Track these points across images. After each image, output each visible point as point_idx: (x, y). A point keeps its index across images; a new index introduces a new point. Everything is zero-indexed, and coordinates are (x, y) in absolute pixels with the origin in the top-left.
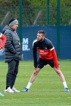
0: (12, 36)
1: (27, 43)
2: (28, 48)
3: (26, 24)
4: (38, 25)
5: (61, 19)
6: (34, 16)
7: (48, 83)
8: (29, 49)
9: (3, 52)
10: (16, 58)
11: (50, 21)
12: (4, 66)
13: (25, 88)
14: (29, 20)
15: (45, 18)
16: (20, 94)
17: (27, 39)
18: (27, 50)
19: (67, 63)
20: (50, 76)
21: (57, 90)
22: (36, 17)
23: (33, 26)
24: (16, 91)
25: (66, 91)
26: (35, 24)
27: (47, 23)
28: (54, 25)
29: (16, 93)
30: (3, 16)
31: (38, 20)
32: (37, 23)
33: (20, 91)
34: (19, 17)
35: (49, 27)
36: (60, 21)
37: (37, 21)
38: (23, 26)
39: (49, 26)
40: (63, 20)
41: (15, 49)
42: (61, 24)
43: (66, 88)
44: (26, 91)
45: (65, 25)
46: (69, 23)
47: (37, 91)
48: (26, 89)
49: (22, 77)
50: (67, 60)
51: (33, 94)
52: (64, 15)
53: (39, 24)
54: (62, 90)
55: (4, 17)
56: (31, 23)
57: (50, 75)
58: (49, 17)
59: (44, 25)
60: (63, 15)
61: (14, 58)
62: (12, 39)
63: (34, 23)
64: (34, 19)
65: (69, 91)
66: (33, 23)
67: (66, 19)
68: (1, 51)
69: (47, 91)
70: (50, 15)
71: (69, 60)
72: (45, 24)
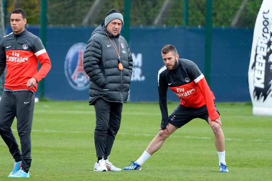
0: (101, 49)
1: (140, 65)
2: (141, 76)
3: (139, 21)
4: (164, 26)
5: (215, 14)
6: (157, 7)
7: (183, 152)
8: (143, 78)
9: (86, 82)
10: (106, 96)
11: (190, 19)
12: (87, 112)
13: (133, 162)
14: (145, 14)
15: (179, 10)
16: (121, 176)
17: (140, 56)
18: (139, 79)
19: (225, 109)
20: (188, 137)
21: (203, 168)
22: (159, 7)
23: (153, 27)
24: (113, 168)
25: (222, 172)
26: (158, 23)
27: (183, 22)
28: (199, 27)
29: (112, 173)
30: (89, 3)
31: (165, 14)
32: (163, 22)
33: (120, 169)
34: (123, 7)
35: (189, 30)
36: (213, 18)
37: (162, 17)
38: (131, 28)
39: (188, 28)
40: (219, 16)
41: (106, 76)
42: (214, 25)
43: (222, 165)
44: (135, 169)
45: (223, 27)
46: (231, 23)
47: (159, 170)
48: (135, 164)
49: (127, 138)
50: (226, 103)
51: (150, 175)
52: (222, 6)
53: (166, 24)
54: (214, 169)
55: (90, 6)
56: (150, 22)
57: (187, 135)
58: (188, 8)
59: (176, 26)
60: (219, 5)
61: (101, 96)
62: (101, 55)
63: (156, 22)
64: (156, 13)
65: (227, 170)
66: (154, 20)
67: (224, 15)
68: (83, 81)
69: (179, 171)
70: (190, 5)
71: (229, 103)
72: (179, 23)
